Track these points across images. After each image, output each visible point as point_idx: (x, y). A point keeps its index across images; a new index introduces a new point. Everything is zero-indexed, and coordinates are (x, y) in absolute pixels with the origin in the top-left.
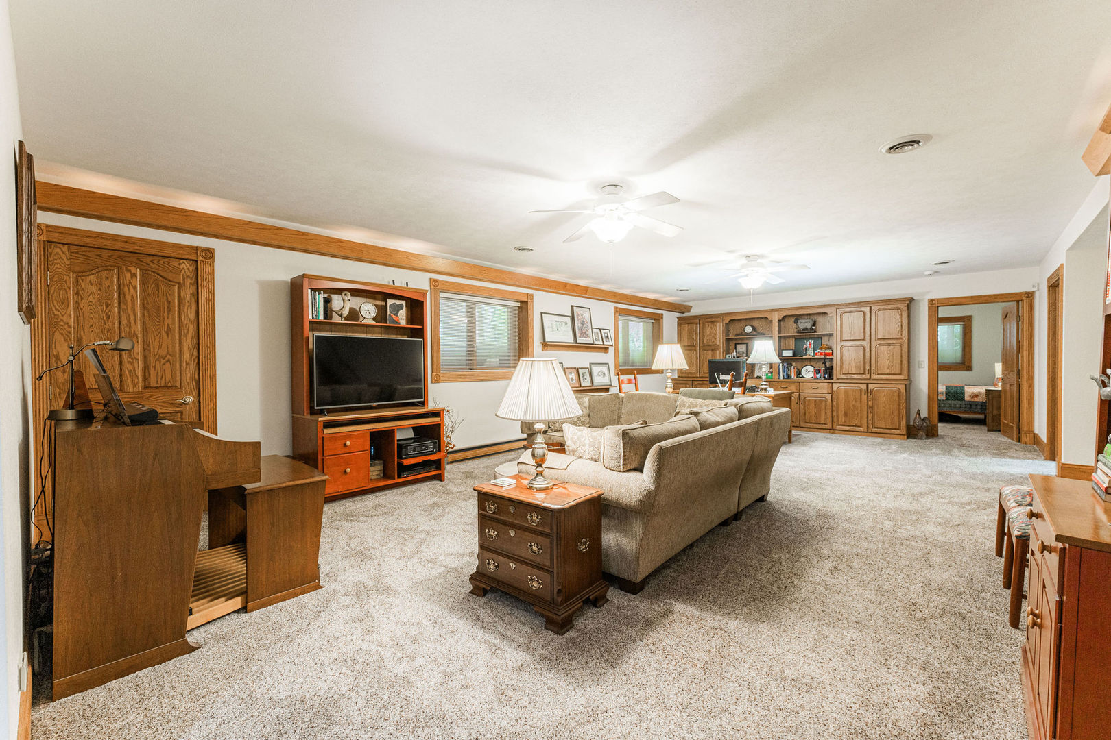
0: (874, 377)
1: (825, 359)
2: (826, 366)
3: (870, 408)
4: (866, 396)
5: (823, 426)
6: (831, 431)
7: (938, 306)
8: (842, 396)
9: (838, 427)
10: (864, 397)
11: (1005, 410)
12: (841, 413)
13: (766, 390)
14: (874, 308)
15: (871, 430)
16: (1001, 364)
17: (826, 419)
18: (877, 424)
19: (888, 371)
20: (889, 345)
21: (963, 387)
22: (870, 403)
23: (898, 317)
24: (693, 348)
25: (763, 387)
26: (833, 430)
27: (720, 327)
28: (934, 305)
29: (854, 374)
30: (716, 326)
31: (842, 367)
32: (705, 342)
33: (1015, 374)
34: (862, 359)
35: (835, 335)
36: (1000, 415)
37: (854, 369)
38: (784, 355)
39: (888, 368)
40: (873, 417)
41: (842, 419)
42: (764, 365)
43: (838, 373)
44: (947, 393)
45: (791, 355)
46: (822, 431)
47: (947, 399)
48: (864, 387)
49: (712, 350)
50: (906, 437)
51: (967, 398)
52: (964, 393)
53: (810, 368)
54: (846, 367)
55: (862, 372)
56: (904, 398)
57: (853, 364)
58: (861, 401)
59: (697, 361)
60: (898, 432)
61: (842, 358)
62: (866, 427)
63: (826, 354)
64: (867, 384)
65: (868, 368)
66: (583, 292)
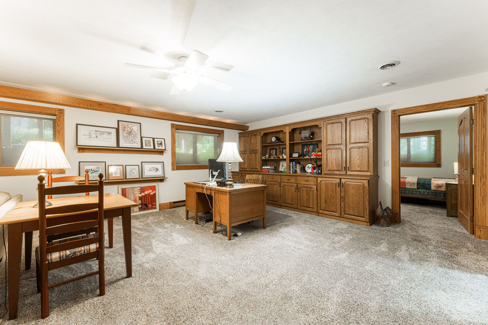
0: (349, 173)
1: (317, 159)
2: (317, 164)
3: (342, 198)
4: (339, 188)
5: (312, 210)
6: (317, 213)
7: (399, 116)
8: (323, 187)
9: (321, 211)
10: (338, 189)
11: (461, 202)
12: (323, 201)
13: (231, 185)
14: (349, 120)
15: (343, 215)
16: (458, 163)
17: (313, 204)
18: (347, 212)
19: (359, 169)
20: (360, 147)
21: (431, 180)
22: (343, 194)
23: (366, 125)
24: (245, 152)
25: (229, 183)
26: (318, 213)
27: (259, 138)
28: (397, 115)
29: (335, 170)
30: (257, 138)
31: (327, 164)
32: (251, 148)
33: (469, 172)
34: (340, 159)
35: (322, 141)
36: (457, 204)
37: (335, 167)
38: (293, 156)
39: (358, 167)
40: (344, 206)
41: (323, 205)
42: (230, 163)
43: (325, 170)
44: (418, 184)
45: (297, 156)
46: (311, 213)
47: (418, 188)
48: (338, 181)
49: (255, 153)
50: (369, 224)
51: (433, 188)
52: (431, 184)
53: (310, 165)
54: (330, 165)
55: (341, 169)
56: (367, 191)
57: (334, 163)
58: (336, 192)
59: (247, 160)
60: (363, 219)
61: (327, 158)
62: (340, 213)
63: (317, 155)
64: (340, 179)
65: (344, 166)
66: (127, 111)
